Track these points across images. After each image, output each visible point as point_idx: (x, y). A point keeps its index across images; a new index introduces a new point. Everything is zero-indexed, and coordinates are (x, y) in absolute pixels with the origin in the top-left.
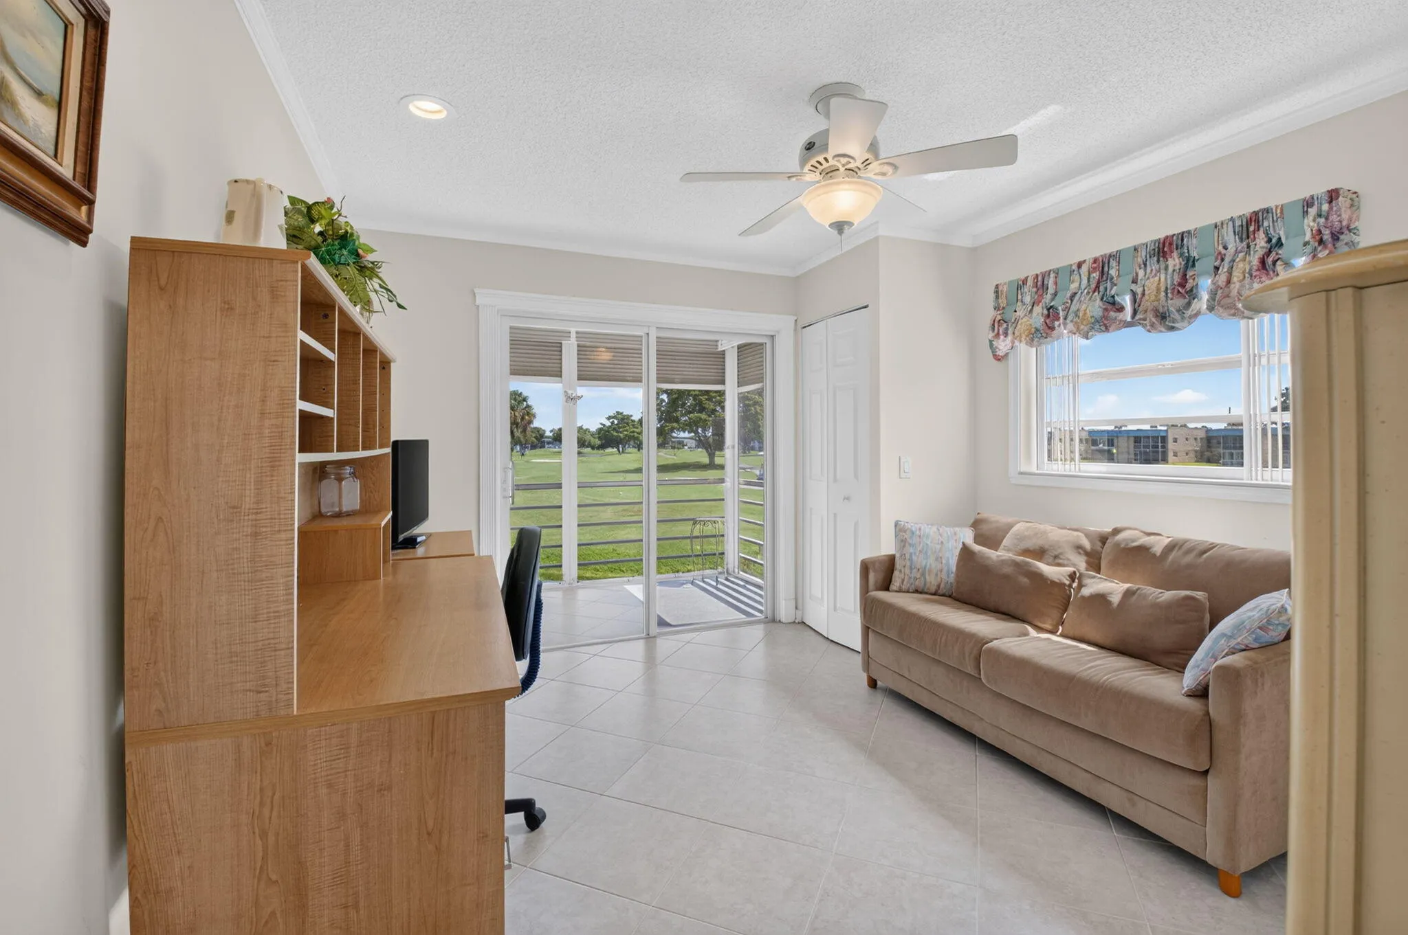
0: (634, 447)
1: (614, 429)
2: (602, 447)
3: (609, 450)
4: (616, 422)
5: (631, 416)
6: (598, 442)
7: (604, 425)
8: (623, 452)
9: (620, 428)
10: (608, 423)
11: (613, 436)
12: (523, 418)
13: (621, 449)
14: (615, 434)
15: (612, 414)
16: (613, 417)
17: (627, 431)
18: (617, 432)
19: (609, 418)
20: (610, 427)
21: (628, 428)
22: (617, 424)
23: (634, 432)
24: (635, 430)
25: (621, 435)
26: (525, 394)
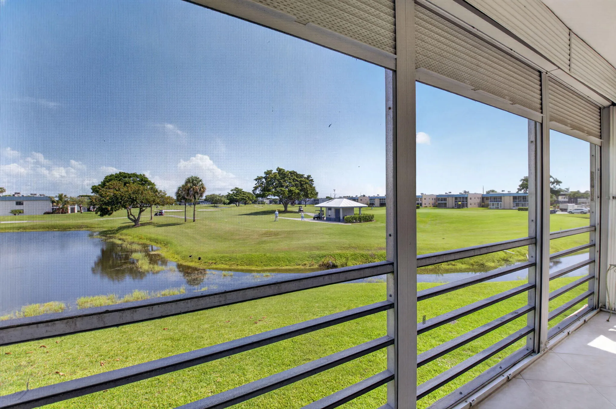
0: (243, 204)
1: (234, 195)
2: (229, 203)
3: (232, 205)
4: (235, 192)
5: (242, 189)
6: (228, 201)
7: (230, 194)
8: (239, 206)
9: (237, 195)
10: (231, 193)
11: (234, 198)
12: (200, 190)
13: (238, 205)
14: (235, 197)
15: (233, 189)
16: (234, 190)
17: (241, 196)
18: (236, 196)
19: (232, 190)
20: (233, 194)
21: (241, 195)
22: (236, 193)
23: (243, 196)
24: (244, 195)
25: (238, 198)
26: (200, 178)
